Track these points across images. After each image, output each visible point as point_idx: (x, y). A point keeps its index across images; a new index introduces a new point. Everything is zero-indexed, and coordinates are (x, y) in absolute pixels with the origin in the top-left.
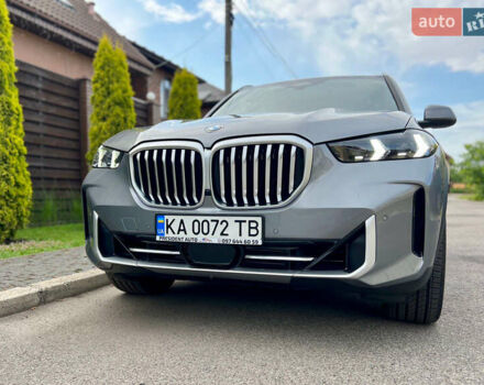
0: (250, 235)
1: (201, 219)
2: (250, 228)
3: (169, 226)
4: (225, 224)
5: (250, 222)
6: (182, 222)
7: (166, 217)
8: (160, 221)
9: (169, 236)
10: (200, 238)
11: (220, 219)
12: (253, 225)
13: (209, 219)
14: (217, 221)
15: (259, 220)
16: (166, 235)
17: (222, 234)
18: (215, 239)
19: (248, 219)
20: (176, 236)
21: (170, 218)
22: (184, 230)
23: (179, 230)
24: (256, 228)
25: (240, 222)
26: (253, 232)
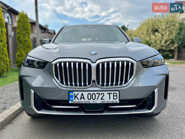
0: (114, 99)
1: (92, 93)
2: (114, 96)
3: (76, 97)
4: (103, 95)
5: (114, 93)
6: (82, 94)
7: (74, 92)
8: (71, 94)
9: (76, 101)
10: (91, 101)
11: (101, 93)
12: (115, 95)
13: (95, 93)
14: (99, 94)
15: (118, 92)
16: (74, 100)
17: (101, 99)
18: (99, 101)
19: (113, 92)
20: (79, 100)
21: (76, 93)
22: (84, 98)
23: (81, 98)
24: (116, 96)
25: (110, 94)
26: (115, 97)
